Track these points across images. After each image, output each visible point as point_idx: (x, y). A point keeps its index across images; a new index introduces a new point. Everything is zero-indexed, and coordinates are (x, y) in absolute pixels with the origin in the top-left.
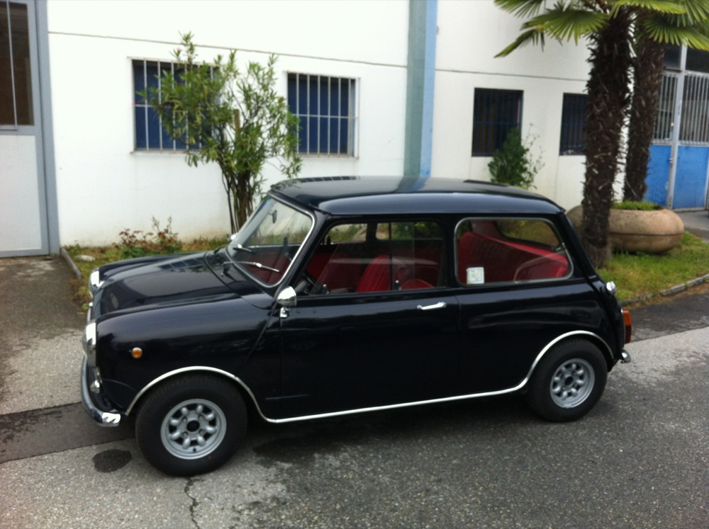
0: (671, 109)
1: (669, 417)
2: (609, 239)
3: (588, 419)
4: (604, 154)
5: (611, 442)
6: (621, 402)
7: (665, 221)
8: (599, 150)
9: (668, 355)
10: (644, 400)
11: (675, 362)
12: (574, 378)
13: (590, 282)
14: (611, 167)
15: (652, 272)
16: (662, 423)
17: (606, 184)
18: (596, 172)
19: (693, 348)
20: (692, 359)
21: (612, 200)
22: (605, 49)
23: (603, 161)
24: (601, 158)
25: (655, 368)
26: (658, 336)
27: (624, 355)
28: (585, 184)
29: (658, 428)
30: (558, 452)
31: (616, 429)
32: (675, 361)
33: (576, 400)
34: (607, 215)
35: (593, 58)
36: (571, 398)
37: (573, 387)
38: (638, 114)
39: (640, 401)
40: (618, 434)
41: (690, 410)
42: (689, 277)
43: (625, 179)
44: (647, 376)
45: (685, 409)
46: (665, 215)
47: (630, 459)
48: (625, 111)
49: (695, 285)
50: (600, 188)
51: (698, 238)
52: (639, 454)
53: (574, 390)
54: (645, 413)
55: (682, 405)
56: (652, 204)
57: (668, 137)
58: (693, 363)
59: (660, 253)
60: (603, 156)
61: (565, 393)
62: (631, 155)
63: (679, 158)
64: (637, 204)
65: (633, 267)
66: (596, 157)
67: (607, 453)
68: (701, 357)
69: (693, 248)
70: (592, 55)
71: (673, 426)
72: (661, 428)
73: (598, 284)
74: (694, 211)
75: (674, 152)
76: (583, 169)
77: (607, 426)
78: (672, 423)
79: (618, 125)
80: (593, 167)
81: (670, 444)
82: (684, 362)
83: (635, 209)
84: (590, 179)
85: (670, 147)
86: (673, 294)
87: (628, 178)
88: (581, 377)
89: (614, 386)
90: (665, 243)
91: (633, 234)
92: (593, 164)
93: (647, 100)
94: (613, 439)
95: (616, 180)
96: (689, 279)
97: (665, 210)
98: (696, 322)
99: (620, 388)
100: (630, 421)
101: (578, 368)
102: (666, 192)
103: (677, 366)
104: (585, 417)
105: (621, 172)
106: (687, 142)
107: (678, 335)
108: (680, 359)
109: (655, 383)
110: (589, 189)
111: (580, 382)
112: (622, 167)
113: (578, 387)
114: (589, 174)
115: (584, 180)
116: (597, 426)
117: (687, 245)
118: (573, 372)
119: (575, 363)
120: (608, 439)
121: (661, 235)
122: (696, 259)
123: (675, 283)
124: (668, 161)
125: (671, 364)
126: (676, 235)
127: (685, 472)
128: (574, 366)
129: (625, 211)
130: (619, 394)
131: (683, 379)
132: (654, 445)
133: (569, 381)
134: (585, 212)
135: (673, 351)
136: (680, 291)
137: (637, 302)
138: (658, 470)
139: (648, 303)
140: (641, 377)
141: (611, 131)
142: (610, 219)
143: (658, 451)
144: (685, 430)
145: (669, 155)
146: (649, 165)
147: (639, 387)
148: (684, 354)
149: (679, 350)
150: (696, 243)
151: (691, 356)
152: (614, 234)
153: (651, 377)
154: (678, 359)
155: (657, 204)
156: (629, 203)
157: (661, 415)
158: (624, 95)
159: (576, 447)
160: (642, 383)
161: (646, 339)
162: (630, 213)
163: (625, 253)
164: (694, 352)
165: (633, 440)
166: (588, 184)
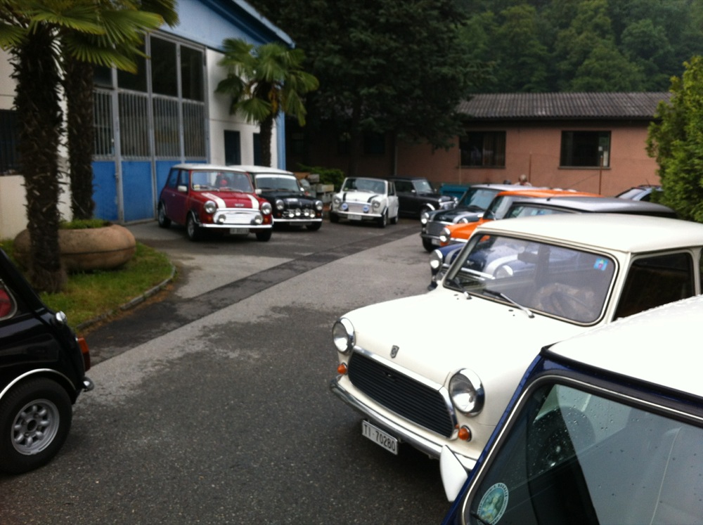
0: (109, 125)
1: (141, 432)
2: (63, 261)
3: (60, 459)
4: (43, 175)
5: (86, 477)
6: (92, 430)
7: (116, 236)
8: (37, 170)
9: (133, 369)
10: (115, 421)
11: (141, 375)
12: (37, 420)
13: (38, 316)
14: (52, 187)
15: (110, 289)
16: (135, 441)
17: (49, 205)
18: (38, 194)
19: (157, 357)
20: (157, 367)
21: (60, 221)
22: (29, 65)
23: (43, 182)
24: (41, 179)
25: (123, 385)
26: (123, 352)
27: (86, 383)
28: (27, 206)
29: (132, 447)
30: (30, 506)
31: (90, 461)
32: (141, 373)
33: (44, 442)
34: (56, 237)
35: (17, 74)
36: (37, 443)
37: (38, 430)
38: (75, 131)
39: (111, 423)
40: (92, 466)
41: (160, 420)
42: (146, 287)
43: (72, 198)
44: (115, 396)
45: (155, 419)
46: (115, 231)
47: (107, 488)
48: (58, 129)
49: (152, 295)
50: (44, 210)
51: (150, 248)
52: (116, 479)
53: (39, 433)
54: (117, 435)
55: (153, 416)
56: (101, 221)
57: (110, 152)
58: (159, 371)
59: (117, 268)
60: (41, 177)
61: (30, 439)
62: (75, 173)
63: (123, 173)
64: (87, 222)
65: (91, 286)
66: (35, 178)
67: (83, 490)
68: (164, 363)
69: (147, 258)
70: (16, 71)
71: (145, 441)
72: (134, 446)
73: (47, 317)
74: (146, 223)
75: (118, 167)
76: (23, 192)
77: (80, 461)
78: (144, 438)
79: (53, 143)
80: (33, 188)
81: (144, 459)
82: (149, 373)
83: (84, 228)
84: (32, 201)
85: (113, 163)
86: (133, 306)
87: (75, 197)
88: (45, 418)
89: (83, 415)
90: (119, 258)
91: (86, 253)
92: (32, 185)
93: (83, 117)
94: (88, 472)
95: (59, 200)
96: (147, 290)
97: (115, 226)
98: (157, 330)
99: (89, 415)
100: (104, 448)
101: (40, 409)
102: (116, 207)
103: (144, 378)
104: (56, 457)
105: (64, 192)
106: (129, 157)
107: (142, 346)
108: (146, 370)
109: (124, 401)
110: (32, 212)
111: (44, 423)
112: (66, 188)
113: (43, 429)
114: (30, 196)
115: (26, 203)
116: (70, 463)
117: (141, 256)
118: (35, 415)
119: (35, 405)
120: (83, 474)
121: (114, 251)
122: (151, 269)
123: (133, 296)
124: (114, 176)
125: (137, 378)
126: (129, 249)
127: (161, 484)
128: (35, 408)
129: (75, 231)
130: (89, 422)
131: (150, 389)
132: (130, 466)
133: (32, 426)
134: (33, 237)
135: (138, 364)
136: (139, 303)
137: (99, 321)
138: (136, 491)
139: (109, 321)
140: (110, 398)
141: (47, 150)
142: (59, 240)
143: (133, 471)
144: (157, 441)
145: (114, 170)
146: (94, 182)
147: (109, 409)
148: (149, 364)
149: (144, 362)
150: (149, 253)
151: (156, 365)
152: (67, 255)
153: (119, 396)
154: (144, 371)
155: (106, 221)
156: (78, 222)
157: (133, 432)
158: (56, 114)
159: (50, 494)
160: (112, 404)
161: (111, 357)
162: (79, 233)
163: (81, 272)
164: (159, 360)
165: (108, 466)
166: (30, 206)
